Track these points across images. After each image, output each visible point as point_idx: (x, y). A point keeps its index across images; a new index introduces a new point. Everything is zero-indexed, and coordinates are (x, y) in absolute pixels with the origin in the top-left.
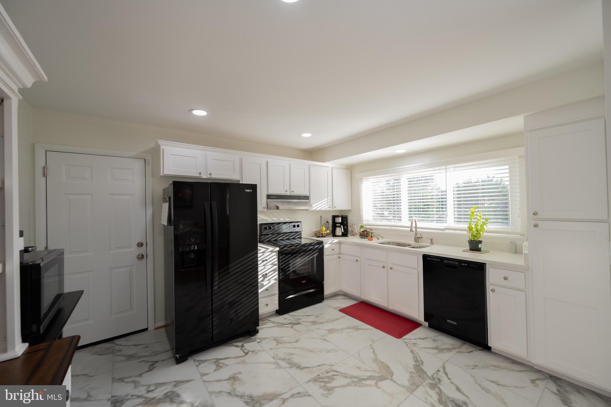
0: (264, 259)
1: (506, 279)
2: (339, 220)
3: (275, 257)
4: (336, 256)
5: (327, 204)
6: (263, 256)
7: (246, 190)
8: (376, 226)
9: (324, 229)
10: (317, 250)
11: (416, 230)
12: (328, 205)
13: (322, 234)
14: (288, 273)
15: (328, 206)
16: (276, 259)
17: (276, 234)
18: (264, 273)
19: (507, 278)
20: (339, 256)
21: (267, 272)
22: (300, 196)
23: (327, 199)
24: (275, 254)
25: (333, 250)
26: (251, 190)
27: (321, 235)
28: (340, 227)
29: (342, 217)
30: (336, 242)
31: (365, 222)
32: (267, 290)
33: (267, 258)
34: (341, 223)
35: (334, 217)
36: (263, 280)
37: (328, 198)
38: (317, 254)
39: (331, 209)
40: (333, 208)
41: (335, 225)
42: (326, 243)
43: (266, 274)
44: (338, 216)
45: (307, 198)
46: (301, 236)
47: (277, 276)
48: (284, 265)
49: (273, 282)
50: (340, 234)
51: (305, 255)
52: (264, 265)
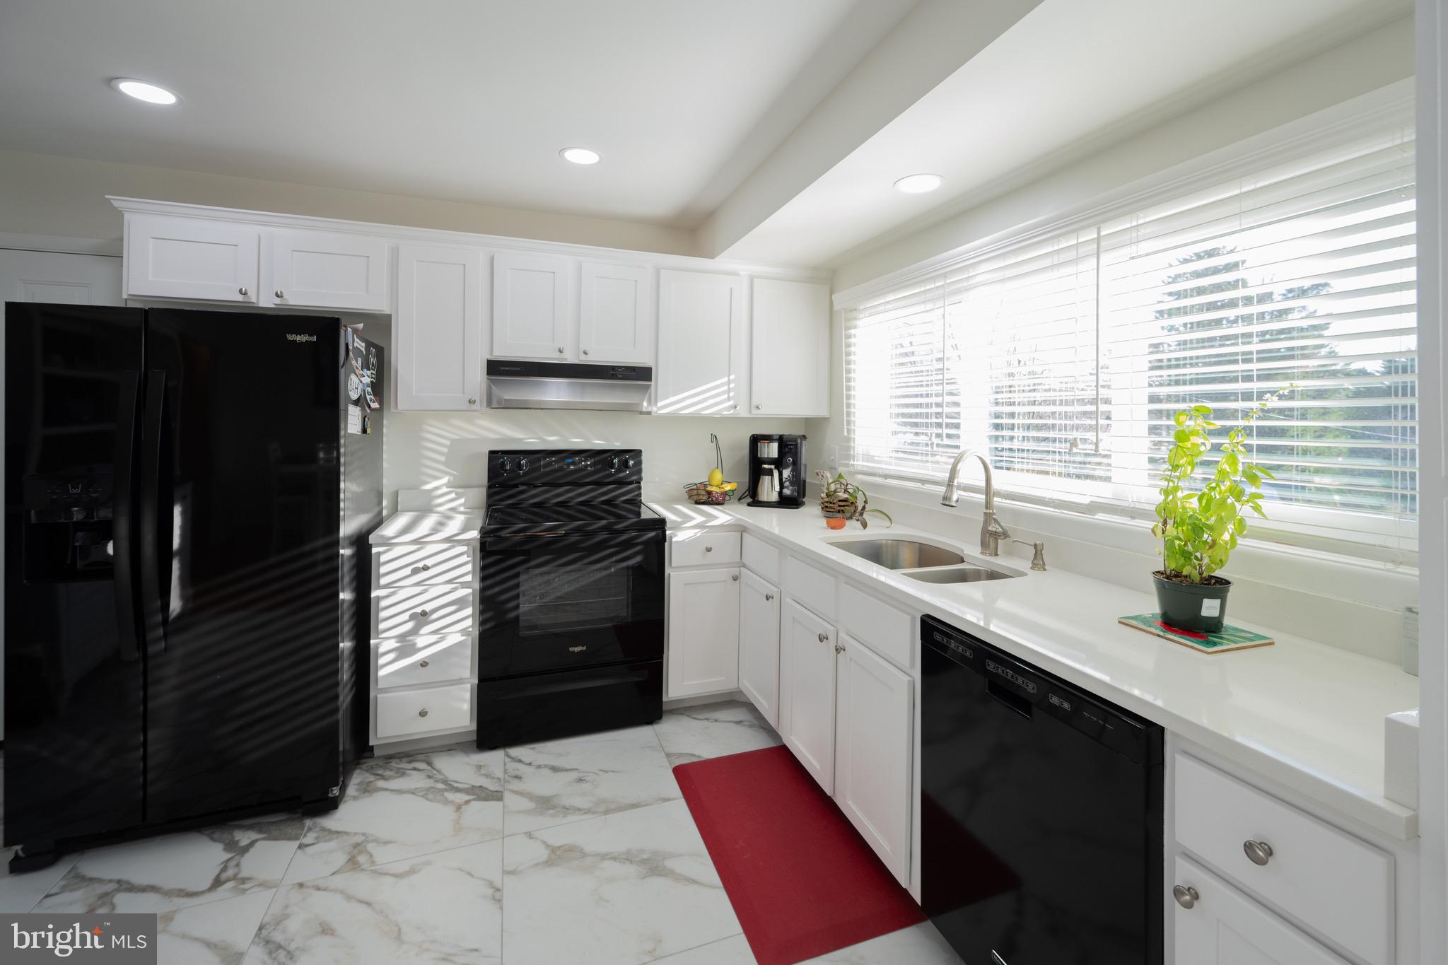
0: (420, 565)
1: (1258, 852)
2: (772, 450)
3: (465, 558)
4: (725, 573)
5: (726, 396)
6: (416, 554)
7: (291, 337)
8: (880, 476)
9: (718, 477)
10: (639, 548)
11: (988, 504)
12: (729, 399)
13: (709, 493)
14: (513, 615)
15: (731, 403)
16: (469, 567)
17: (544, 485)
18: (419, 610)
19: (1270, 853)
20: (735, 571)
21: (427, 607)
22: (613, 368)
23: (726, 379)
24: (465, 548)
25: (709, 550)
26: (310, 335)
27: (704, 498)
28: (770, 473)
29: (782, 440)
30: (721, 526)
31: (859, 463)
32: (424, 664)
33: (429, 562)
34: (779, 463)
35: (756, 440)
36: (414, 632)
37: (732, 377)
38: (638, 559)
39: (742, 412)
40: (750, 412)
41: (757, 468)
42: (677, 527)
43: (424, 614)
44: (768, 438)
45: (641, 374)
46: (640, 495)
47: (469, 622)
48: (497, 589)
49: (454, 638)
50: (774, 497)
51: (586, 561)
52: (418, 584)
